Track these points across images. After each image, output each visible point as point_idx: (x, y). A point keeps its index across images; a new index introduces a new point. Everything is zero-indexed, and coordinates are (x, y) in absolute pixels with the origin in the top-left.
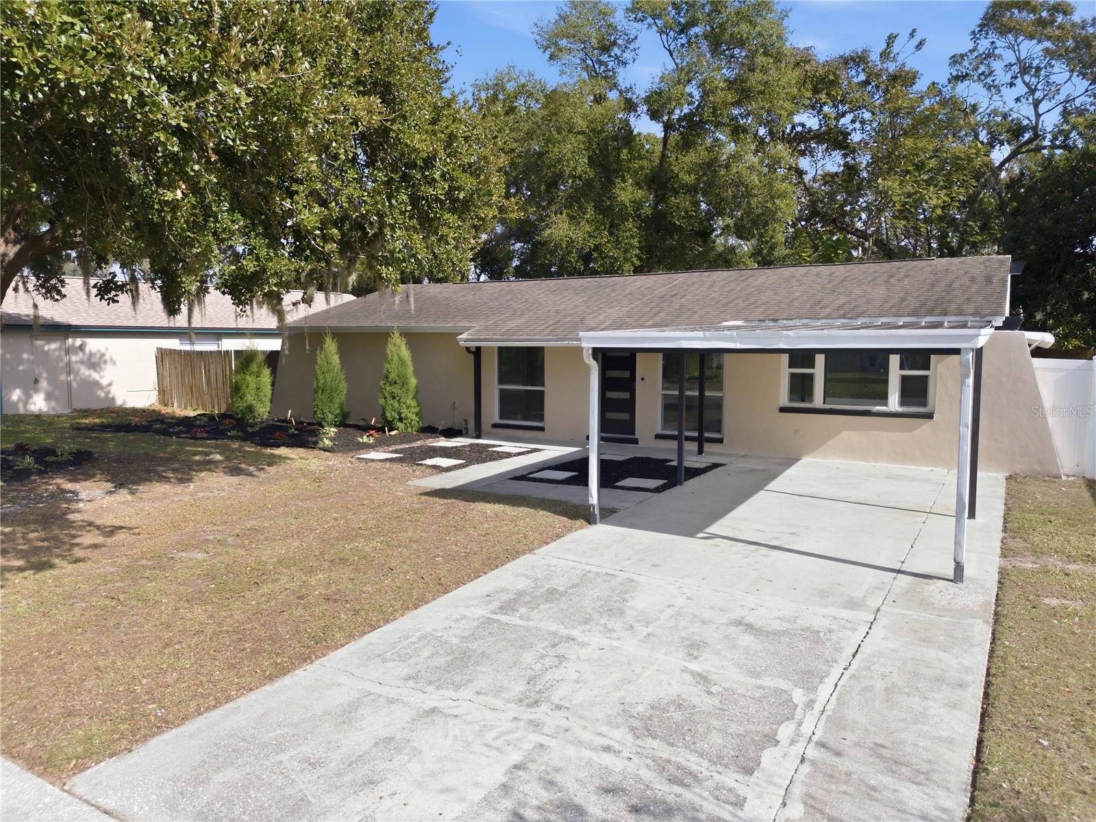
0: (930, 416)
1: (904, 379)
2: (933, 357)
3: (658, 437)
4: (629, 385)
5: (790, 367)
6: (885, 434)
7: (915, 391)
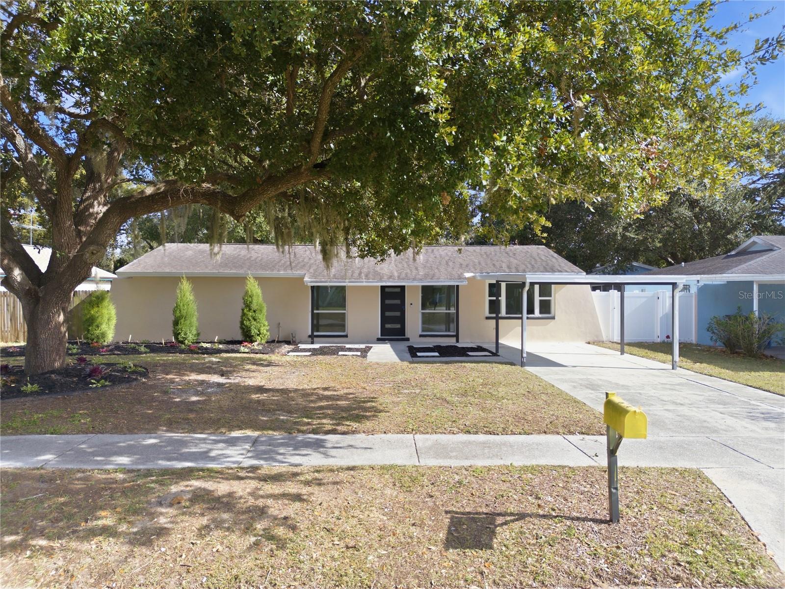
0: (553, 318)
1: (541, 301)
2: (553, 286)
3: (421, 336)
4: (401, 308)
5: (489, 296)
6: (534, 327)
7: (546, 307)
